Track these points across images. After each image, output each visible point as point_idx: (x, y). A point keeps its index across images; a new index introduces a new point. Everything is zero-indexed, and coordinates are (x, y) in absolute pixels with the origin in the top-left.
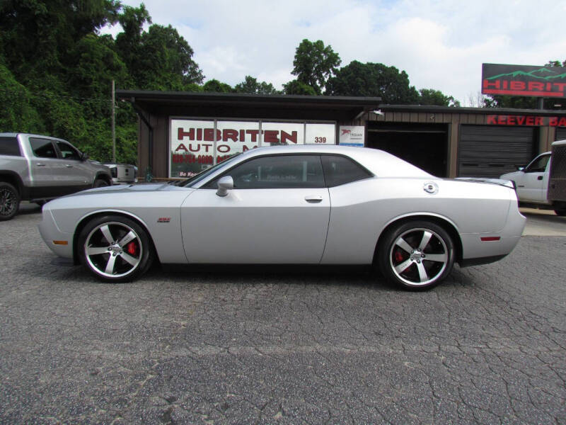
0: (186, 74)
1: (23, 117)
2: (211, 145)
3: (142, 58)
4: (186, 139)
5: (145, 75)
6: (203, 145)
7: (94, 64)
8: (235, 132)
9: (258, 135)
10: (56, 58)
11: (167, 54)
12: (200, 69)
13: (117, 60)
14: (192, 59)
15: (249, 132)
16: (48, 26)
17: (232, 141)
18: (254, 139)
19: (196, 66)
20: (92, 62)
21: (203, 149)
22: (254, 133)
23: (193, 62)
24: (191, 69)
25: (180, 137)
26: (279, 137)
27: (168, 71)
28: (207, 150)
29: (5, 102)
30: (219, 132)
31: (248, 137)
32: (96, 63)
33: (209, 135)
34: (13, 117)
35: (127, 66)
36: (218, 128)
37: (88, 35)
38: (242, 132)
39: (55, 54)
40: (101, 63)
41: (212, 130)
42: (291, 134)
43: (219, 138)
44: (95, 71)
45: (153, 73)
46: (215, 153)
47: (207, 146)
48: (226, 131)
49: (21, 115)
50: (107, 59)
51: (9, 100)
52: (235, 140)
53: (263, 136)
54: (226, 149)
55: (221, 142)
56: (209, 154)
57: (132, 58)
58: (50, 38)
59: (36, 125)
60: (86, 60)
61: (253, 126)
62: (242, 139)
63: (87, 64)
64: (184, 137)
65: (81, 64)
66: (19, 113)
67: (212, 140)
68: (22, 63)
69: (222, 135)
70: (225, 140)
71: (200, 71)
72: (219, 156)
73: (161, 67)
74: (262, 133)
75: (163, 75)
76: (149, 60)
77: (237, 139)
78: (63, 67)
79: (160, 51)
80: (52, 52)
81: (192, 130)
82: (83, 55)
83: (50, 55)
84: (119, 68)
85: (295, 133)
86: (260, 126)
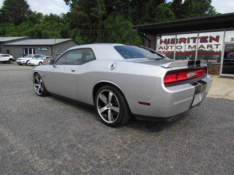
0: (207, 13)
1: (135, 40)
2: (174, 46)
3: (182, 9)
4: (163, 44)
5: (183, 17)
6: (170, 46)
7: (161, 16)
8: (185, 39)
9: (196, 40)
10: (148, 16)
11: (194, 5)
12: (215, 9)
13: (171, 12)
14: (211, 5)
15: (192, 38)
16: (146, 4)
17: (183, 43)
18: (194, 42)
19: (213, 8)
20: (160, 15)
21: (170, 48)
22: (194, 39)
23: (211, 6)
24: (210, 9)
25: (161, 43)
26: (208, 39)
27: (194, 13)
28: (171, 49)
29: (130, 35)
30: (177, 39)
31: (191, 41)
32: (162, 15)
33: (173, 41)
34: (131, 40)
35: (175, 14)
36: (177, 38)
37: (161, 4)
38: (189, 38)
39: (148, 15)
40: (164, 15)
41: (174, 39)
42: (215, 38)
43: (177, 43)
44: (161, 19)
45: (186, 15)
46: (175, 50)
47: (172, 47)
48: (180, 39)
49: (134, 39)
50: (166, 13)
51: (131, 34)
52: (185, 43)
53: (199, 40)
54: (180, 47)
55: (178, 44)
56: (172, 50)
57: (177, 10)
58: (146, 8)
59: (139, 42)
60: (158, 14)
61: (195, 35)
62: (188, 42)
63: (158, 16)
64: (162, 43)
65: (156, 16)
66: (133, 38)
67: (174, 43)
68: (137, 20)
69: (179, 41)
70: (180, 43)
71: (214, 10)
72: (176, 51)
73: (190, 12)
74: (199, 38)
75: (191, 15)
76: (185, 10)
77: (186, 43)
78: (151, 19)
79: (190, 4)
80: (147, 14)
81: (166, 40)
82: (157, 13)
83: (146, 15)
84: (171, 15)
85: (218, 37)
86: (198, 35)
